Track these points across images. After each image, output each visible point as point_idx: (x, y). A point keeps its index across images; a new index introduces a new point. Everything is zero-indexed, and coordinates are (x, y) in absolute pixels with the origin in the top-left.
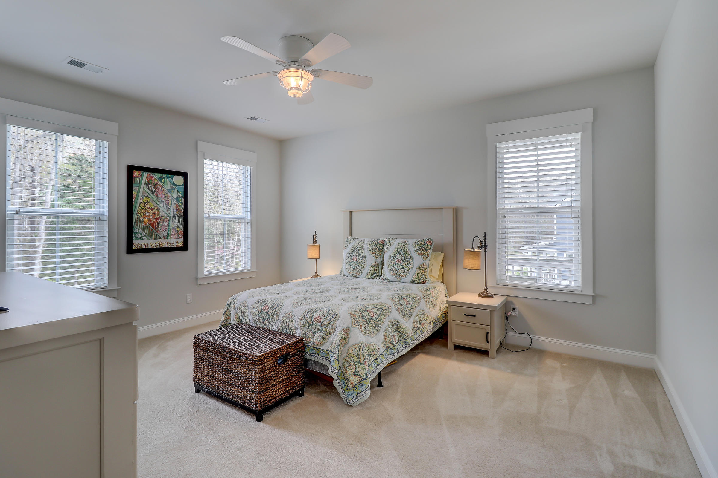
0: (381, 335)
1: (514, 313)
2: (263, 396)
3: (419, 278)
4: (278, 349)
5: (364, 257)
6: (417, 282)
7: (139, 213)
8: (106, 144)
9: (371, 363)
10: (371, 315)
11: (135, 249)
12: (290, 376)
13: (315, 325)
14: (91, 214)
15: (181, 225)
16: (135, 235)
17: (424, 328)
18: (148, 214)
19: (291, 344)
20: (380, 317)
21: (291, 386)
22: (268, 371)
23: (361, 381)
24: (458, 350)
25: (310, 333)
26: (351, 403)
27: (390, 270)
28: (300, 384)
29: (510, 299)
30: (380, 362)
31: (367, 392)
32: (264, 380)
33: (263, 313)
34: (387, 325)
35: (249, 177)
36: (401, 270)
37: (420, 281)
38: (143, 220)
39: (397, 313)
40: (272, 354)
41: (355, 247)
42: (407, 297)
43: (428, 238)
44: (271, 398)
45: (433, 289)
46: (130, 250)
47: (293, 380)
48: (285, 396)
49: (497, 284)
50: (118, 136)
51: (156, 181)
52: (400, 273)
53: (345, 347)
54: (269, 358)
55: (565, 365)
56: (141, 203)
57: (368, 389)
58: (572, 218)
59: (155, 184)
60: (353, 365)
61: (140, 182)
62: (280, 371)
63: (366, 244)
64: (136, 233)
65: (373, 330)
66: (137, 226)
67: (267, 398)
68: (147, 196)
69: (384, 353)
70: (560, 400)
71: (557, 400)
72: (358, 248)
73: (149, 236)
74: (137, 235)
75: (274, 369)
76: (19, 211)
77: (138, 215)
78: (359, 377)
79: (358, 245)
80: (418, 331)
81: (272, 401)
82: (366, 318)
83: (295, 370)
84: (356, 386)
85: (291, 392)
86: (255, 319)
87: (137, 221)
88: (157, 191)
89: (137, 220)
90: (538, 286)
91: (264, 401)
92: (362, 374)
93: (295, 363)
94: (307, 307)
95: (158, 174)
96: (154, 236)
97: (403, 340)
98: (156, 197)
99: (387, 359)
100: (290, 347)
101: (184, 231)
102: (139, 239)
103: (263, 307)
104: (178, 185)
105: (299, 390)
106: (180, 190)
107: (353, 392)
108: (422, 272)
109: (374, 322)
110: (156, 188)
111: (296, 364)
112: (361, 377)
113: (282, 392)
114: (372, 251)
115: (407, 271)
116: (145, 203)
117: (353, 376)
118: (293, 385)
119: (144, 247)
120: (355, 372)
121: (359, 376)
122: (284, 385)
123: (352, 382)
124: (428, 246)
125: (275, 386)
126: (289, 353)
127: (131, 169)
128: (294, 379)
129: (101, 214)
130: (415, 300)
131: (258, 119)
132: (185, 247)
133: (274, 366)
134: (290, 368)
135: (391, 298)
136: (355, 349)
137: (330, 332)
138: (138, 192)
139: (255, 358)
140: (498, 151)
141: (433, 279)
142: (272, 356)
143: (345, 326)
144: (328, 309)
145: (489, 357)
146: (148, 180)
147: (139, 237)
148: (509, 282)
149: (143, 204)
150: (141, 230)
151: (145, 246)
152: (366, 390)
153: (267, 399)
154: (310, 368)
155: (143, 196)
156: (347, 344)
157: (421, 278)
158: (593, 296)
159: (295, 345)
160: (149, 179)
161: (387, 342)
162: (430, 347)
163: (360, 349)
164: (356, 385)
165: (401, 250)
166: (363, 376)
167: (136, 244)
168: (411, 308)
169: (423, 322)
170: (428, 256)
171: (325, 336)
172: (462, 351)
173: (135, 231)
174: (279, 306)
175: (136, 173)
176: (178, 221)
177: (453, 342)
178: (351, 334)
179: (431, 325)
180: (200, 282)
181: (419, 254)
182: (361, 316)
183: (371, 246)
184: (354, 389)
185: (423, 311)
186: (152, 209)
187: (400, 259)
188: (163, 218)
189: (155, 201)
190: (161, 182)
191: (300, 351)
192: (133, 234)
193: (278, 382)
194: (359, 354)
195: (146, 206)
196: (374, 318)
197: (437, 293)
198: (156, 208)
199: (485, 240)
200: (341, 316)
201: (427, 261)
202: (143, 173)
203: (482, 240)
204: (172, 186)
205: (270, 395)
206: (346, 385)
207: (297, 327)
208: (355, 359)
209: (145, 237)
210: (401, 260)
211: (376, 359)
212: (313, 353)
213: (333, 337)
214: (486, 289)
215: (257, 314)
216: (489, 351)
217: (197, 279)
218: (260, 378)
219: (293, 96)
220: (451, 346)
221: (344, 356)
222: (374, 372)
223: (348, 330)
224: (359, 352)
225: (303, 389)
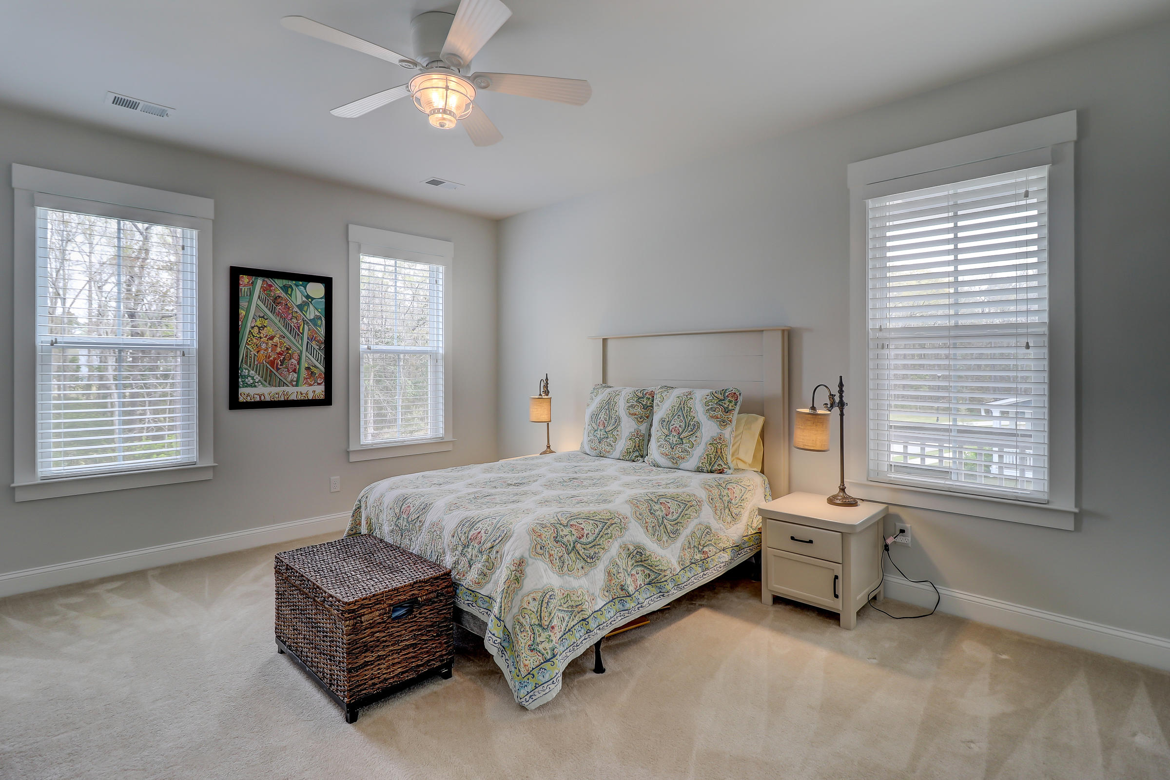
0: (599, 574)
1: (900, 539)
2: (357, 676)
3: (711, 463)
4: (392, 590)
5: (618, 420)
6: (707, 470)
7: (249, 345)
8: (195, 233)
9: (572, 628)
10: (576, 535)
11: (243, 402)
12: (420, 640)
13: (472, 549)
14: (173, 345)
15: (320, 363)
16: (243, 380)
17: (709, 560)
18: (264, 346)
19: (420, 582)
20: (599, 538)
21: (421, 660)
22: (368, 631)
23: (542, 663)
24: (780, 606)
25: (464, 561)
26: (523, 703)
27: (660, 446)
28: (442, 656)
29: (893, 510)
30: (593, 625)
31: (552, 686)
32: (357, 648)
33: (402, 519)
34: (615, 554)
35: (440, 282)
36: (679, 446)
37: (713, 469)
38: (256, 355)
39: (642, 530)
40: (376, 600)
41: (605, 402)
42: (669, 501)
43: (731, 386)
44: (376, 681)
45: (734, 485)
46: (235, 403)
47: (426, 648)
48: (407, 677)
49: (868, 480)
50: (213, 220)
51: (278, 292)
52: (677, 452)
53: (517, 594)
54: (370, 607)
55: (1004, 657)
56: (252, 328)
57: (555, 680)
58: (1028, 347)
59: (276, 297)
60: (529, 630)
61: (251, 294)
62: (398, 632)
63: (622, 398)
64: (245, 376)
65: (580, 564)
66: (247, 365)
67: (366, 679)
68: (263, 317)
69: (606, 607)
70: (972, 742)
71: (963, 742)
72: (609, 405)
73: (266, 382)
74: (247, 380)
75: (383, 628)
76: (56, 342)
77: (247, 348)
78: (539, 654)
79: (609, 399)
80: (693, 565)
81: (377, 686)
82: (565, 540)
83: (432, 630)
84: (534, 672)
85: (422, 670)
86: (391, 528)
87: (245, 359)
88: (280, 308)
89: (247, 356)
90: (955, 487)
91: (360, 685)
92: (545, 649)
93: (431, 618)
94: (467, 513)
95: (281, 281)
96: (275, 381)
97: (654, 583)
98: (278, 318)
99: (613, 619)
100: (419, 587)
101: (325, 374)
102: (251, 386)
103: (403, 507)
104: (316, 299)
105: (440, 668)
106: (317, 306)
107: (528, 683)
108: (717, 452)
109: (584, 549)
110: (278, 303)
111: (433, 618)
112: (543, 655)
113: (399, 670)
114: (632, 411)
115: (688, 449)
116: (259, 328)
117: (529, 653)
118: (425, 657)
119: (258, 399)
120: (532, 645)
121: (540, 652)
122: (406, 657)
123: (527, 663)
124: (730, 402)
125: (386, 658)
126: (417, 598)
127: (236, 273)
128: (429, 646)
129: (189, 346)
130: (687, 505)
131: (444, 182)
132: (327, 401)
133: (384, 622)
134: (420, 626)
135: (634, 502)
136: (534, 599)
137: (493, 564)
138: (248, 310)
139: (343, 606)
140: (871, 215)
141: (741, 465)
142: (377, 604)
143: (517, 555)
144: (498, 518)
145: (839, 625)
146: (264, 290)
147: (249, 383)
148: (894, 476)
149: (256, 329)
150: (253, 372)
151: (260, 398)
152: (552, 680)
153: (367, 682)
154: (466, 627)
155: (255, 317)
156: (520, 588)
157: (714, 463)
158: (1075, 514)
159: (432, 583)
160: (266, 289)
161: (615, 588)
162: (728, 595)
163: (543, 601)
164: (533, 669)
165: (681, 409)
166: (547, 653)
167: (244, 395)
168: (676, 522)
169: (705, 549)
170: (730, 421)
171: (486, 570)
172: (788, 607)
173: (243, 374)
174: (426, 508)
175: (244, 280)
176: (316, 357)
177: (771, 591)
178: (529, 570)
179: (726, 555)
180: (353, 458)
181: (712, 417)
182: (554, 537)
183: (631, 401)
184: (530, 676)
185: (708, 527)
186: (272, 338)
187: (678, 426)
188: (290, 352)
189: (275, 324)
190: (287, 293)
191: (442, 595)
192: (238, 378)
193: (392, 651)
194: (541, 610)
195: (260, 333)
196: (584, 540)
197: (743, 492)
198: (278, 336)
199: (841, 392)
200: (515, 535)
201: (727, 432)
202: (255, 279)
203: (835, 391)
204: (304, 299)
205: (372, 674)
206: (516, 668)
207: (446, 550)
208: (533, 620)
209: (260, 383)
210: (680, 428)
211: (584, 620)
212: (468, 600)
213: (498, 574)
214: (843, 489)
215: (395, 520)
216: (839, 614)
217: (348, 452)
218: (349, 644)
219: (438, 125)
220: (767, 597)
221: (515, 610)
222: (577, 646)
223: (523, 562)
224: (541, 606)
225: (449, 665)
